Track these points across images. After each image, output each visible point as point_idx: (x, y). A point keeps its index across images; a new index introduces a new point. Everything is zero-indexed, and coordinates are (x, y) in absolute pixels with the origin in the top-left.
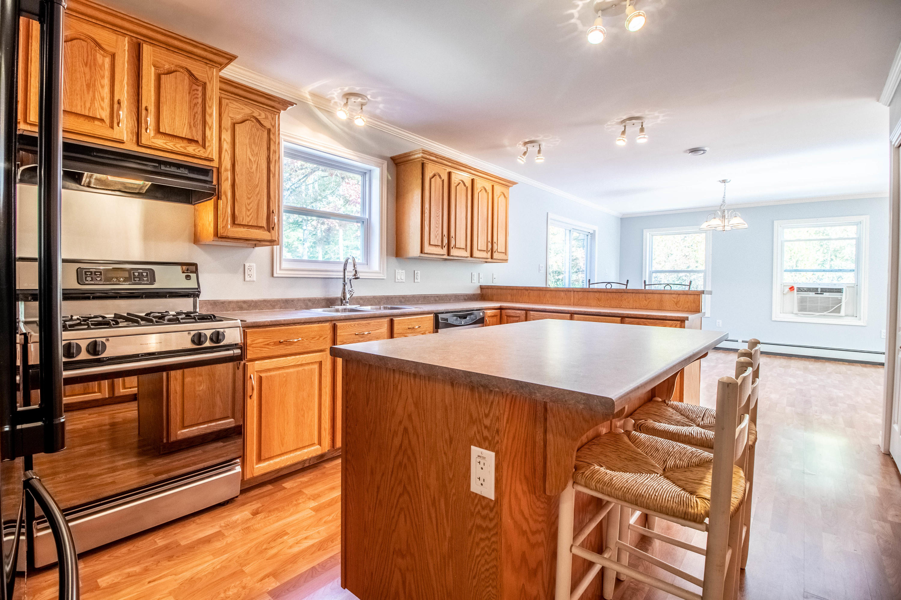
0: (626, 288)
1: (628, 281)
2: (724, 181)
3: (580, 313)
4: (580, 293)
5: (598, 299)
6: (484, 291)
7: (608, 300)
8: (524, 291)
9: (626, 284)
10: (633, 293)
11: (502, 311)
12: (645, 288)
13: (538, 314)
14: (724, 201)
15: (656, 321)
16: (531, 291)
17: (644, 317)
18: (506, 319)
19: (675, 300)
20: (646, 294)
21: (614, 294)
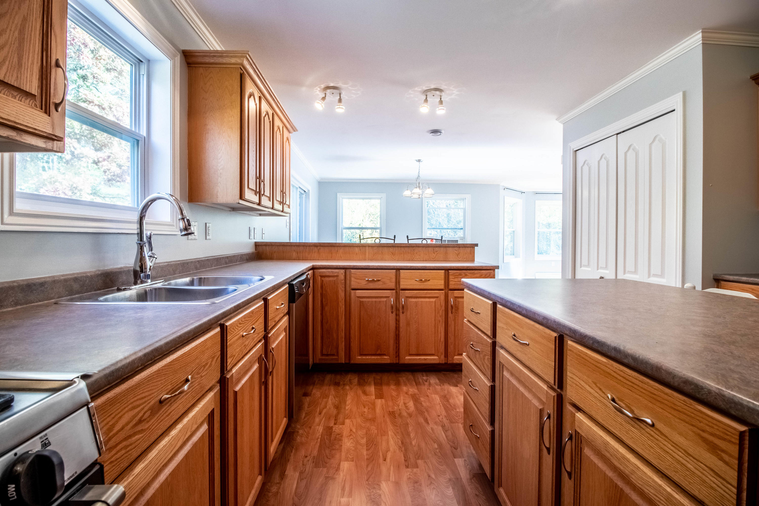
0: (394, 242)
1: (395, 236)
2: (419, 161)
3: (406, 268)
4: (375, 248)
5: (392, 254)
6: (260, 249)
7: (401, 254)
8: (313, 247)
9: (394, 239)
10: (423, 247)
11: (315, 270)
12: (408, 242)
13: (359, 272)
14: (419, 176)
15: (474, 271)
16: (321, 248)
17: (465, 268)
18: (320, 279)
19: (457, 252)
20: (434, 248)
21: (407, 248)
